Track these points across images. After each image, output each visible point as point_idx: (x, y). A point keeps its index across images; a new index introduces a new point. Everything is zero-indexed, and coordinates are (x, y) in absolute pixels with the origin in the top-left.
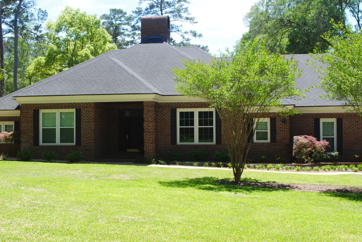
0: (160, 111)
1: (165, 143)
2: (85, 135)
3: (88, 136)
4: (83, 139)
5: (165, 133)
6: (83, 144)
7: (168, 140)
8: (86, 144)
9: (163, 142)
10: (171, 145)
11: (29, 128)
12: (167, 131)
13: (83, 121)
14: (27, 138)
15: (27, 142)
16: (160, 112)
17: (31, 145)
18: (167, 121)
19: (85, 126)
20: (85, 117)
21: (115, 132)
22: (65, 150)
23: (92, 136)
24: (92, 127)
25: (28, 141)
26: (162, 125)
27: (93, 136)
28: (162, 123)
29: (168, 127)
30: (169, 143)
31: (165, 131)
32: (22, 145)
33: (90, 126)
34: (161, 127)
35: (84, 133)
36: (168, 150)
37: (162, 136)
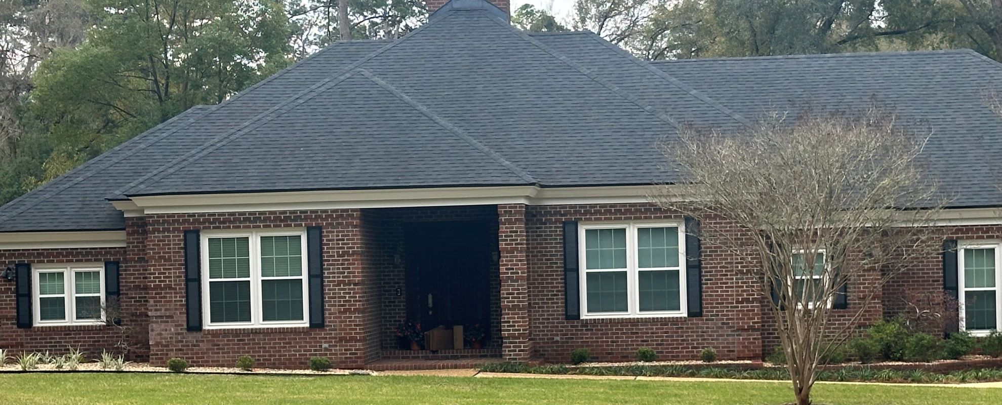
0: (533, 228)
1: (548, 315)
2: (335, 298)
3: (344, 301)
4: (330, 310)
5: (548, 287)
6: (330, 322)
7: (557, 307)
8: (340, 322)
9: (543, 311)
10: (565, 321)
11: (171, 281)
12: (553, 283)
13: (329, 261)
14: (166, 310)
15: (167, 322)
16: (532, 232)
17: (179, 328)
18: (551, 255)
19: (334, 273)
20: (334, 248)
21: (397, 285)
22: (279, 339)
23: (356, 301)
24: (354, 277)
25: (171, 317)
26: (539, 268)
27: (360, 301)
28: (538, 260)
29: (557, 271)
30: (559, 315)
31: (547, 283)
32: (152, 330)
33: (349, 273)
34: (537, 272)
35: (333, 294)
36: (557, 335)
37: (538, 295)
